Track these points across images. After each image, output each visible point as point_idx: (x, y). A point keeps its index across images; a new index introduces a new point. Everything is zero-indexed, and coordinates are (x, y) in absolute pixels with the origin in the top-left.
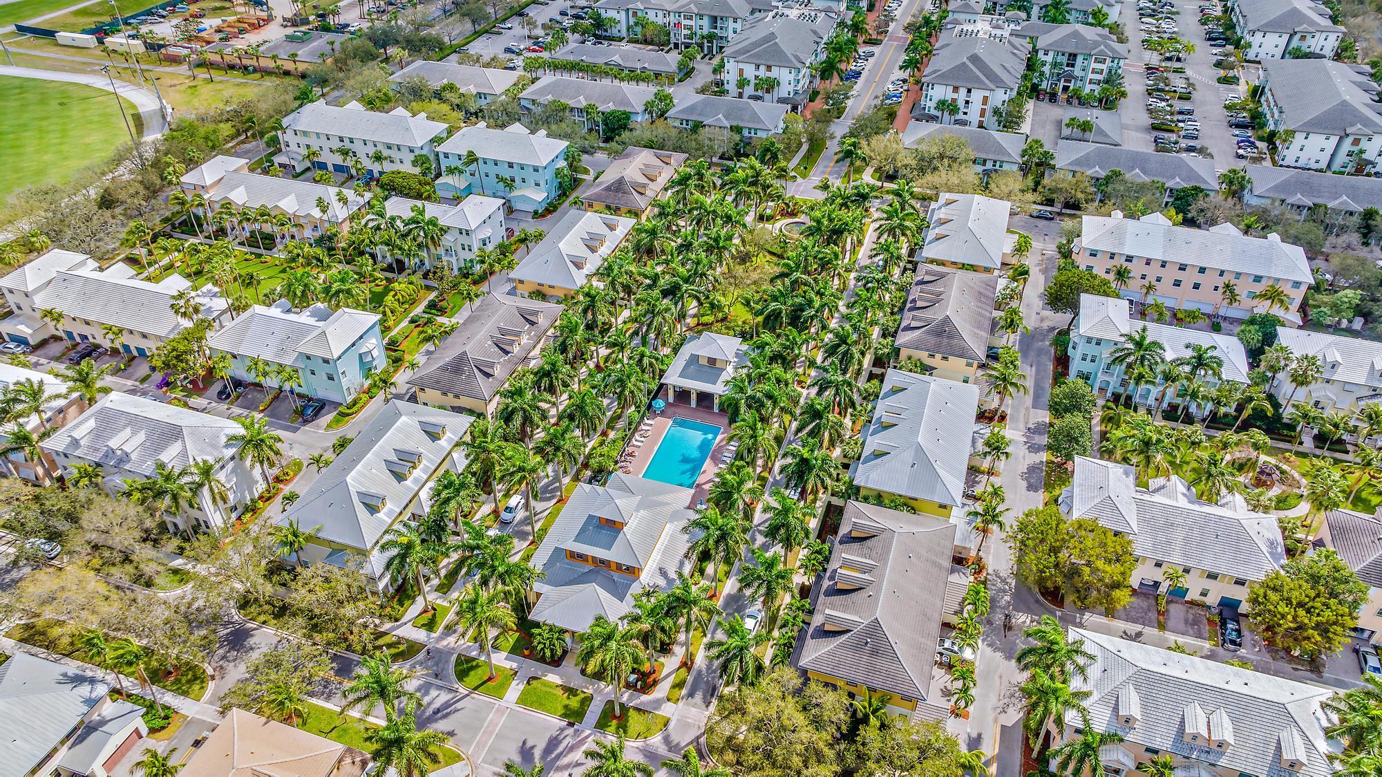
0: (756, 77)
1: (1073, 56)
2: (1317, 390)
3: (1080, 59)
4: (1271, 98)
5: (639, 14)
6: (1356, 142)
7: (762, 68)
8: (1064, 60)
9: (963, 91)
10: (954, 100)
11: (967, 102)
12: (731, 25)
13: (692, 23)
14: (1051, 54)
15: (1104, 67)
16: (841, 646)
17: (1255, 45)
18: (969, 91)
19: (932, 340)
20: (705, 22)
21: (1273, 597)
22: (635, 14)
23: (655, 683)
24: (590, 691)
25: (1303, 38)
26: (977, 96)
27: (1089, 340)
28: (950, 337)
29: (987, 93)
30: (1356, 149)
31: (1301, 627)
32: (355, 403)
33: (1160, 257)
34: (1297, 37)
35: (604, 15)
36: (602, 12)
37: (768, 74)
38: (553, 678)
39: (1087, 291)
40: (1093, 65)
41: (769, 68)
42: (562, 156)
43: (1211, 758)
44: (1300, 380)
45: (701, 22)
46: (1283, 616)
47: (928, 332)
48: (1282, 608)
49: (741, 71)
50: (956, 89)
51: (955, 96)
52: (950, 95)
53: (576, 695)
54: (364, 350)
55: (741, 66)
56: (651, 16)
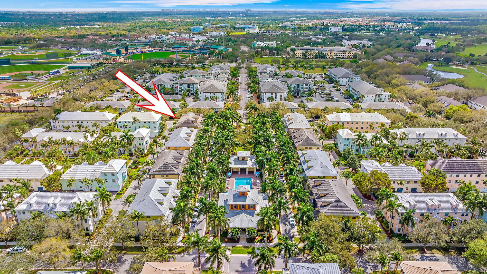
0: (211, 97)
1: (298, 85)
2: (406, 142)
3: (300, 86)
4: (353, 90)
5: (162, 86)
6: (379, 97)
7: (212, 94)
8: (296, 86)
9: (274, 94)
10: (272, 97)
11: (276, 97)
12: (195, 86)
13: (182, 86)
14: (292, 85)
15: (308, 87)
16: (331, 207)
17: (341, 81)
18: (276, 94)
19: (305, 143)
20: (186, 86)
21: (427, 180)
22: (161, 86)
23: (272, 239)
24: (253, 246)
25: (352, 79)
26: (278, 95)
27: (345, 139)
28: (310, 142)
29: (281, 94)
30: (379, 98)
31: (437, 185)
32: (122, 190)
33: (351, 121)
34: (351, 78)
35: (150, 87)
36: (149, 86)
37: (214, 95)
38: (239, 245)
39: (338, 129)
40: (305, 87)
41: (214, 93)
42: (161, 119)
43: (438, 211)
44: (402, 139)
45: (184, 86)
46: (432, 184)
47: (304, 141)
48: (430, 182)
49: (205, 95)
50: (272, 94)
51: (272, 96)
52: (271, 96)
53: (249, 248)
54: (123, 172)
55: (205, 94)
56: (166, 86)
